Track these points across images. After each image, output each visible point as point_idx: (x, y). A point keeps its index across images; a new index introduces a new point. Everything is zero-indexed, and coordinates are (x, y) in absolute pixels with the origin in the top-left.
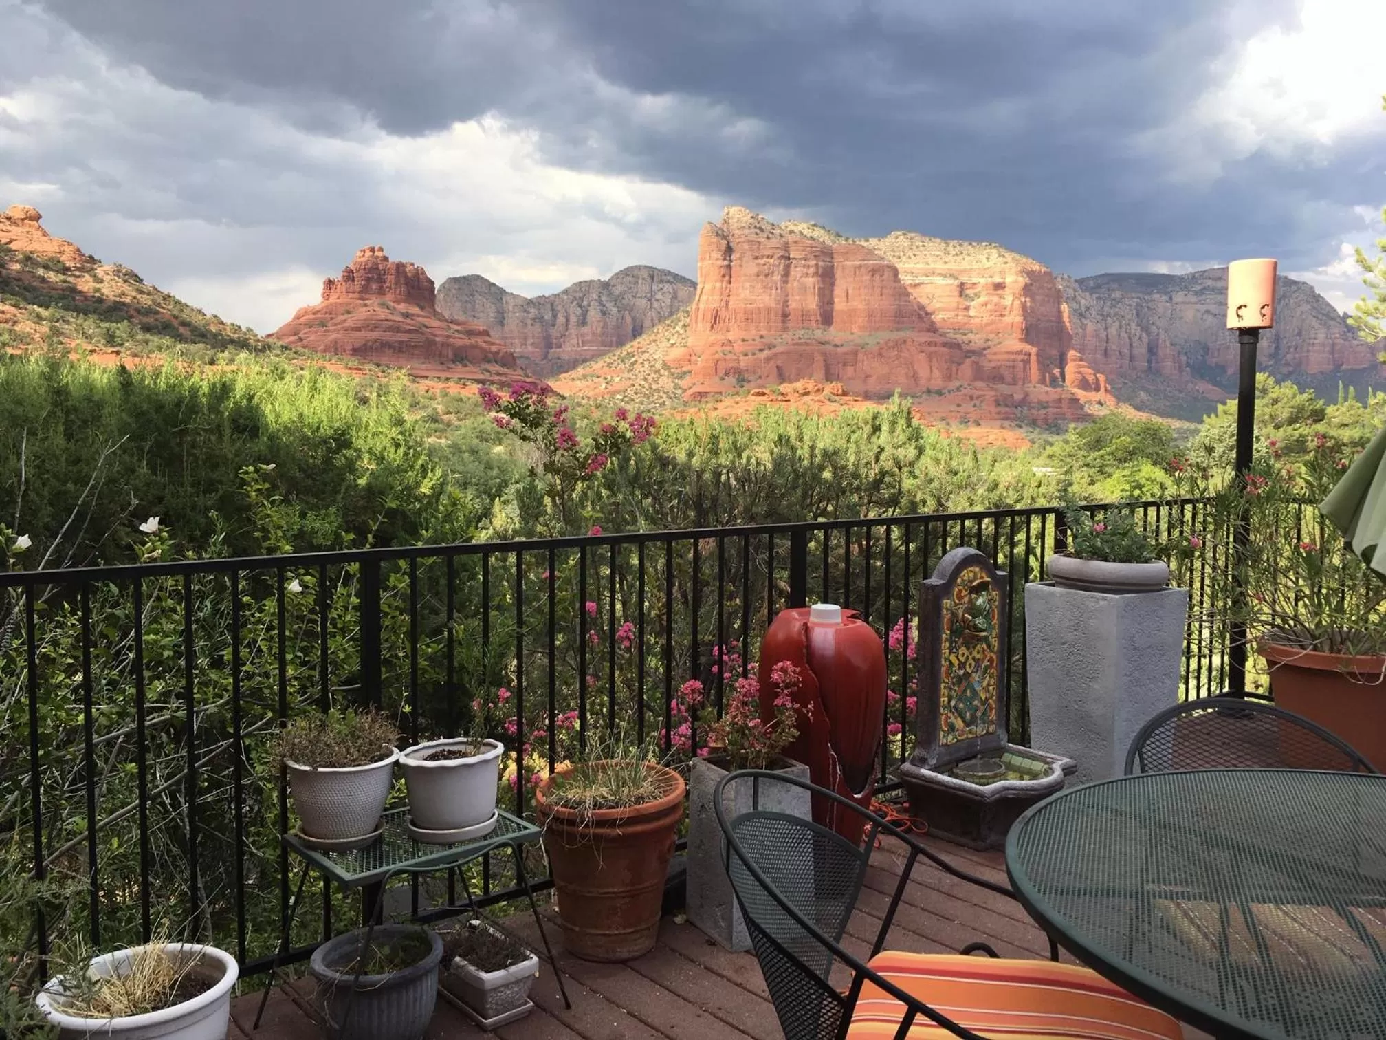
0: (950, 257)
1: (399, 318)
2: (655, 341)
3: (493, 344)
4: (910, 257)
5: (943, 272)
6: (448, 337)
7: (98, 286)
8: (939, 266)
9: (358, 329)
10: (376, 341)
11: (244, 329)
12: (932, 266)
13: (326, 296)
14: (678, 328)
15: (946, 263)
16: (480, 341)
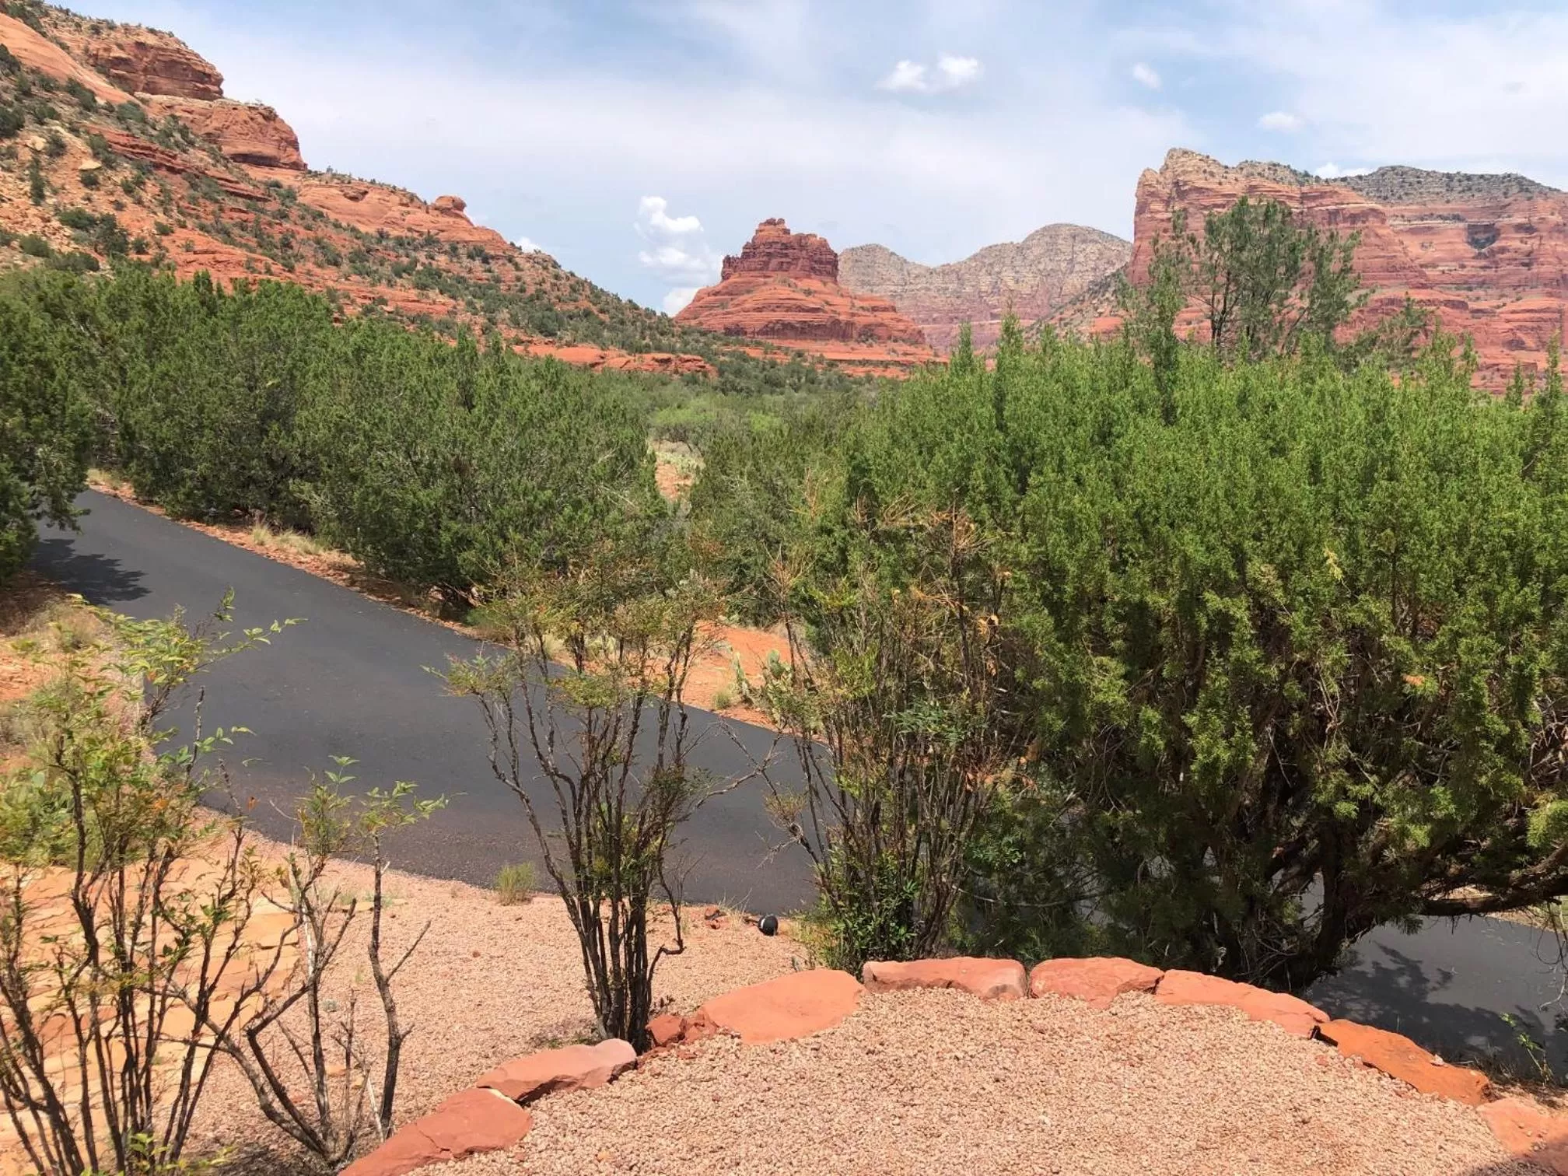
0: (1455, 195)
1: (801, 296)
2: (1080, 311)
3: (899, 321)
4: (1400, 198)
5: (1445, 214)
6: (853, 315)
7: (519, 273)
8: (1441, 207)
9: (759, 310)
10: (778, 322)
11: (658, 314)
12: (1430, 206)
13: (725, 276)
14: (1108, 295)
15: (1448, 202)
16: (882, 317)
